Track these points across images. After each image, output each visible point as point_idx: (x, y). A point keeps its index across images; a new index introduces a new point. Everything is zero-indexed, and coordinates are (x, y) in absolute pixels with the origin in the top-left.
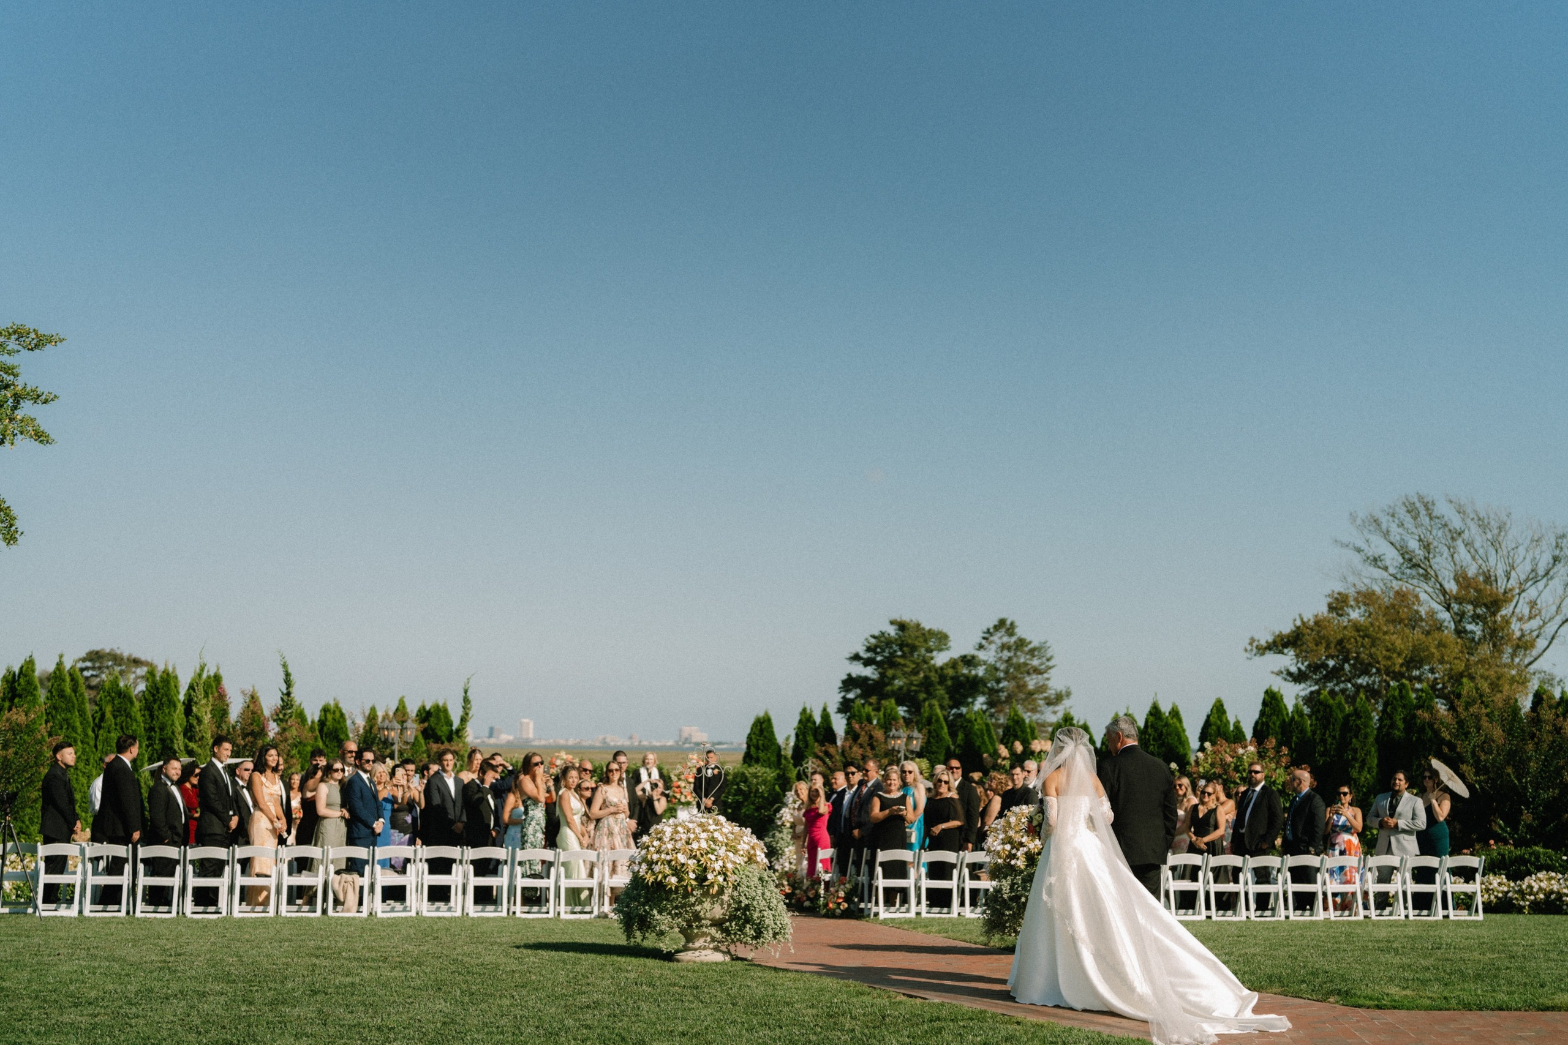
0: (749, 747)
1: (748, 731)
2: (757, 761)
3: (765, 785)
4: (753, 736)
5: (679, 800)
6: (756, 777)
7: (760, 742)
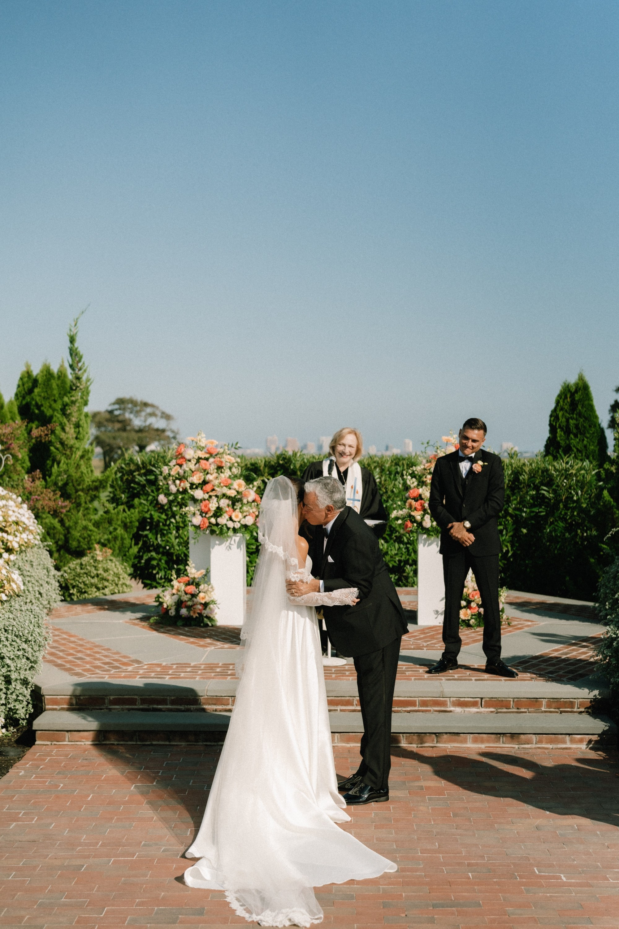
0: (553, 429)
1: (553, 406)
2: (568, 450)
3: (582, 489)
4: (560, 414)
5: (420, 524)
6: (568, 476)
7: (571, 421)
